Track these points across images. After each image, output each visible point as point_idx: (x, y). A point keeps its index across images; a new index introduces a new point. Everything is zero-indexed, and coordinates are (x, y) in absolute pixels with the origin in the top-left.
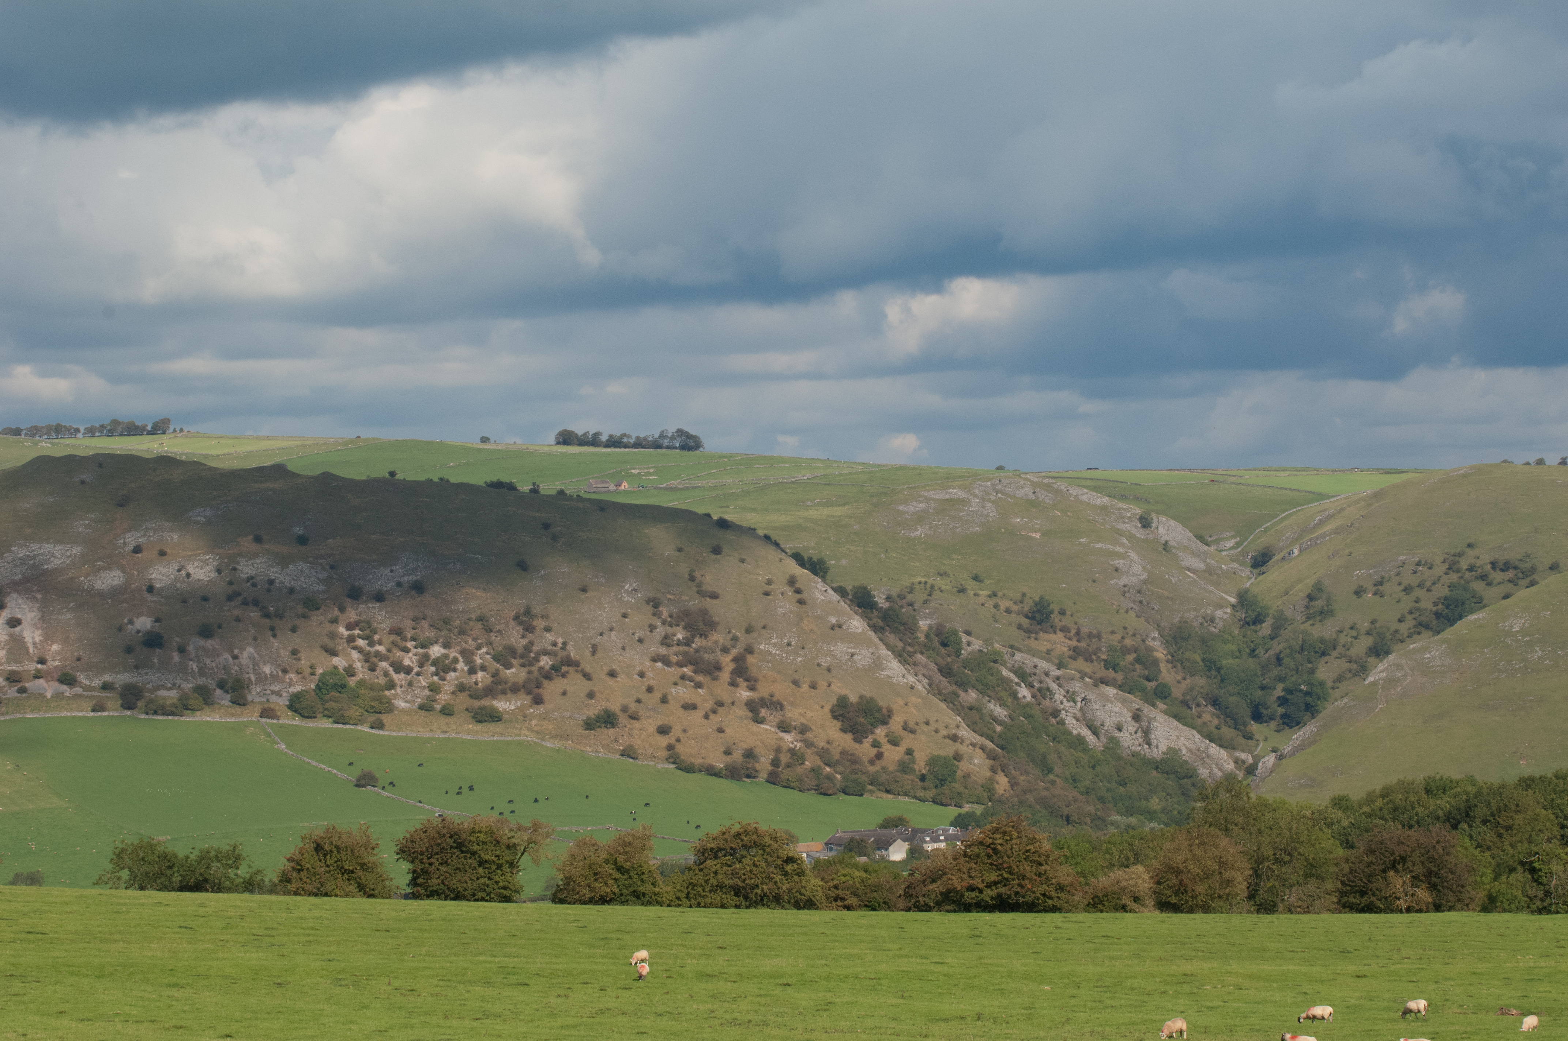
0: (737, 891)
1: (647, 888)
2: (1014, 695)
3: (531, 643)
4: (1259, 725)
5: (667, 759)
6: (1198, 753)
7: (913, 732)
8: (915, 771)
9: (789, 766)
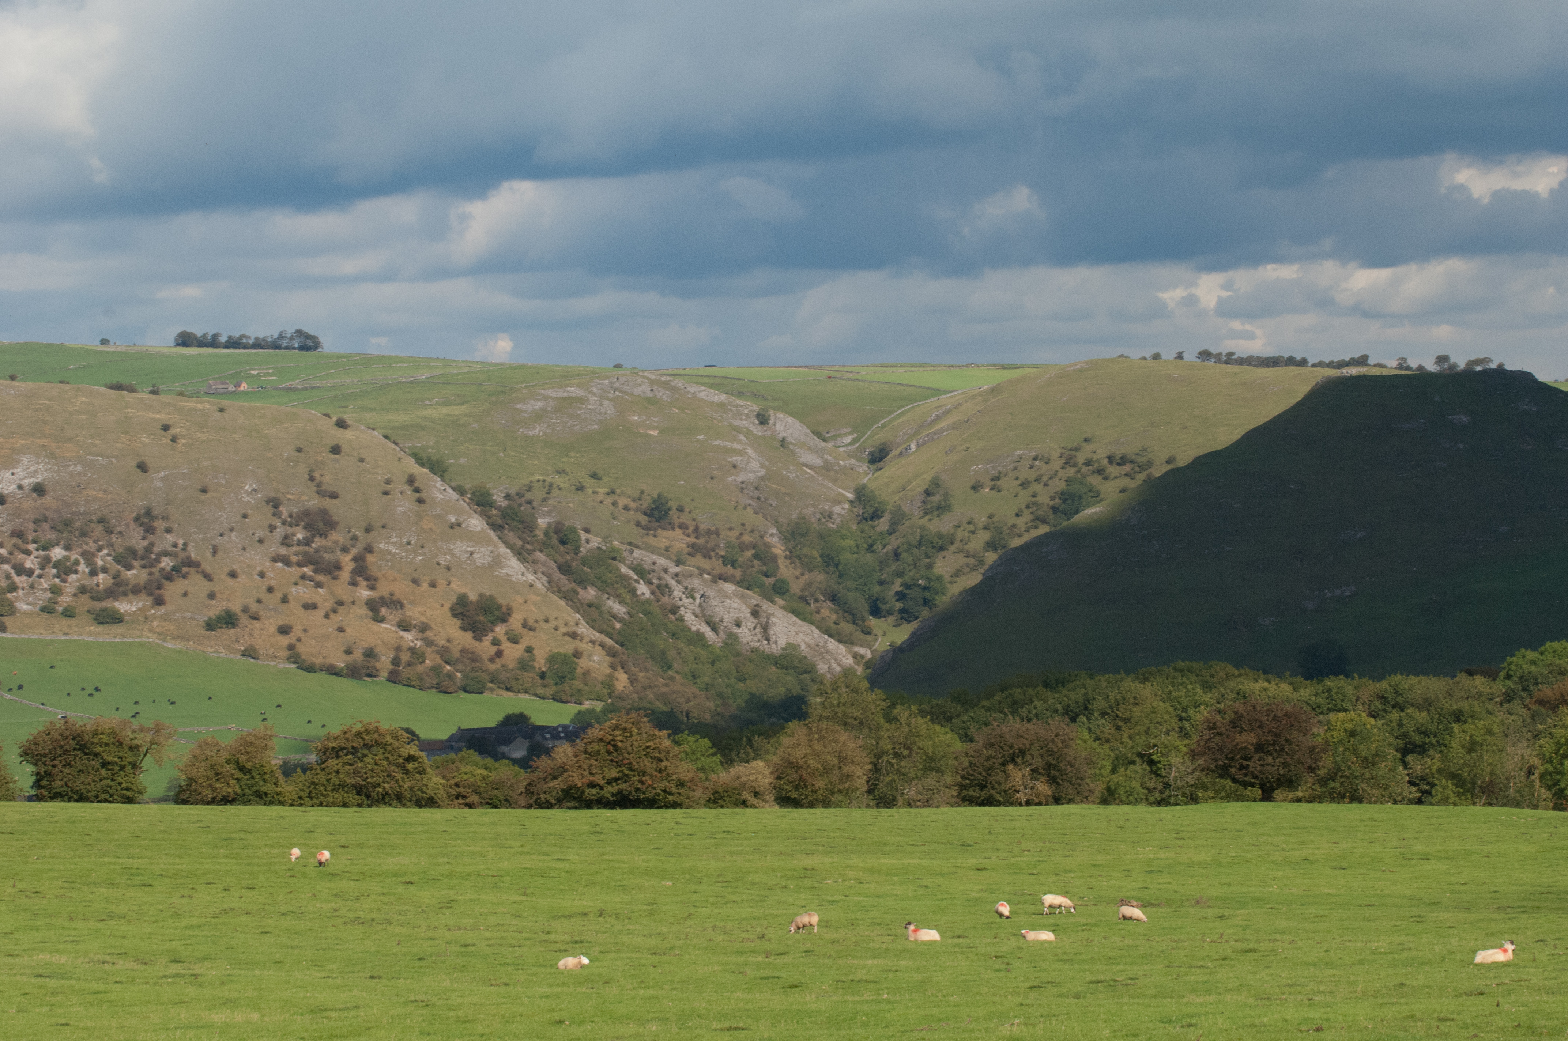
0: (359, 790)
1: (268, 788)
2: (633, 592)
3: (152, 544)
4: (877, 620)
5: (288, 659)
6: (817, 648)
7: (532, 629)
8: (533, 668)
9: (409, 664)
